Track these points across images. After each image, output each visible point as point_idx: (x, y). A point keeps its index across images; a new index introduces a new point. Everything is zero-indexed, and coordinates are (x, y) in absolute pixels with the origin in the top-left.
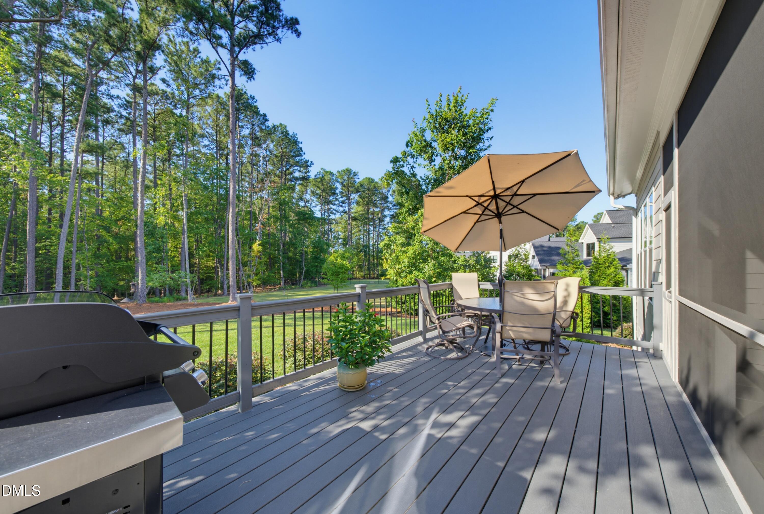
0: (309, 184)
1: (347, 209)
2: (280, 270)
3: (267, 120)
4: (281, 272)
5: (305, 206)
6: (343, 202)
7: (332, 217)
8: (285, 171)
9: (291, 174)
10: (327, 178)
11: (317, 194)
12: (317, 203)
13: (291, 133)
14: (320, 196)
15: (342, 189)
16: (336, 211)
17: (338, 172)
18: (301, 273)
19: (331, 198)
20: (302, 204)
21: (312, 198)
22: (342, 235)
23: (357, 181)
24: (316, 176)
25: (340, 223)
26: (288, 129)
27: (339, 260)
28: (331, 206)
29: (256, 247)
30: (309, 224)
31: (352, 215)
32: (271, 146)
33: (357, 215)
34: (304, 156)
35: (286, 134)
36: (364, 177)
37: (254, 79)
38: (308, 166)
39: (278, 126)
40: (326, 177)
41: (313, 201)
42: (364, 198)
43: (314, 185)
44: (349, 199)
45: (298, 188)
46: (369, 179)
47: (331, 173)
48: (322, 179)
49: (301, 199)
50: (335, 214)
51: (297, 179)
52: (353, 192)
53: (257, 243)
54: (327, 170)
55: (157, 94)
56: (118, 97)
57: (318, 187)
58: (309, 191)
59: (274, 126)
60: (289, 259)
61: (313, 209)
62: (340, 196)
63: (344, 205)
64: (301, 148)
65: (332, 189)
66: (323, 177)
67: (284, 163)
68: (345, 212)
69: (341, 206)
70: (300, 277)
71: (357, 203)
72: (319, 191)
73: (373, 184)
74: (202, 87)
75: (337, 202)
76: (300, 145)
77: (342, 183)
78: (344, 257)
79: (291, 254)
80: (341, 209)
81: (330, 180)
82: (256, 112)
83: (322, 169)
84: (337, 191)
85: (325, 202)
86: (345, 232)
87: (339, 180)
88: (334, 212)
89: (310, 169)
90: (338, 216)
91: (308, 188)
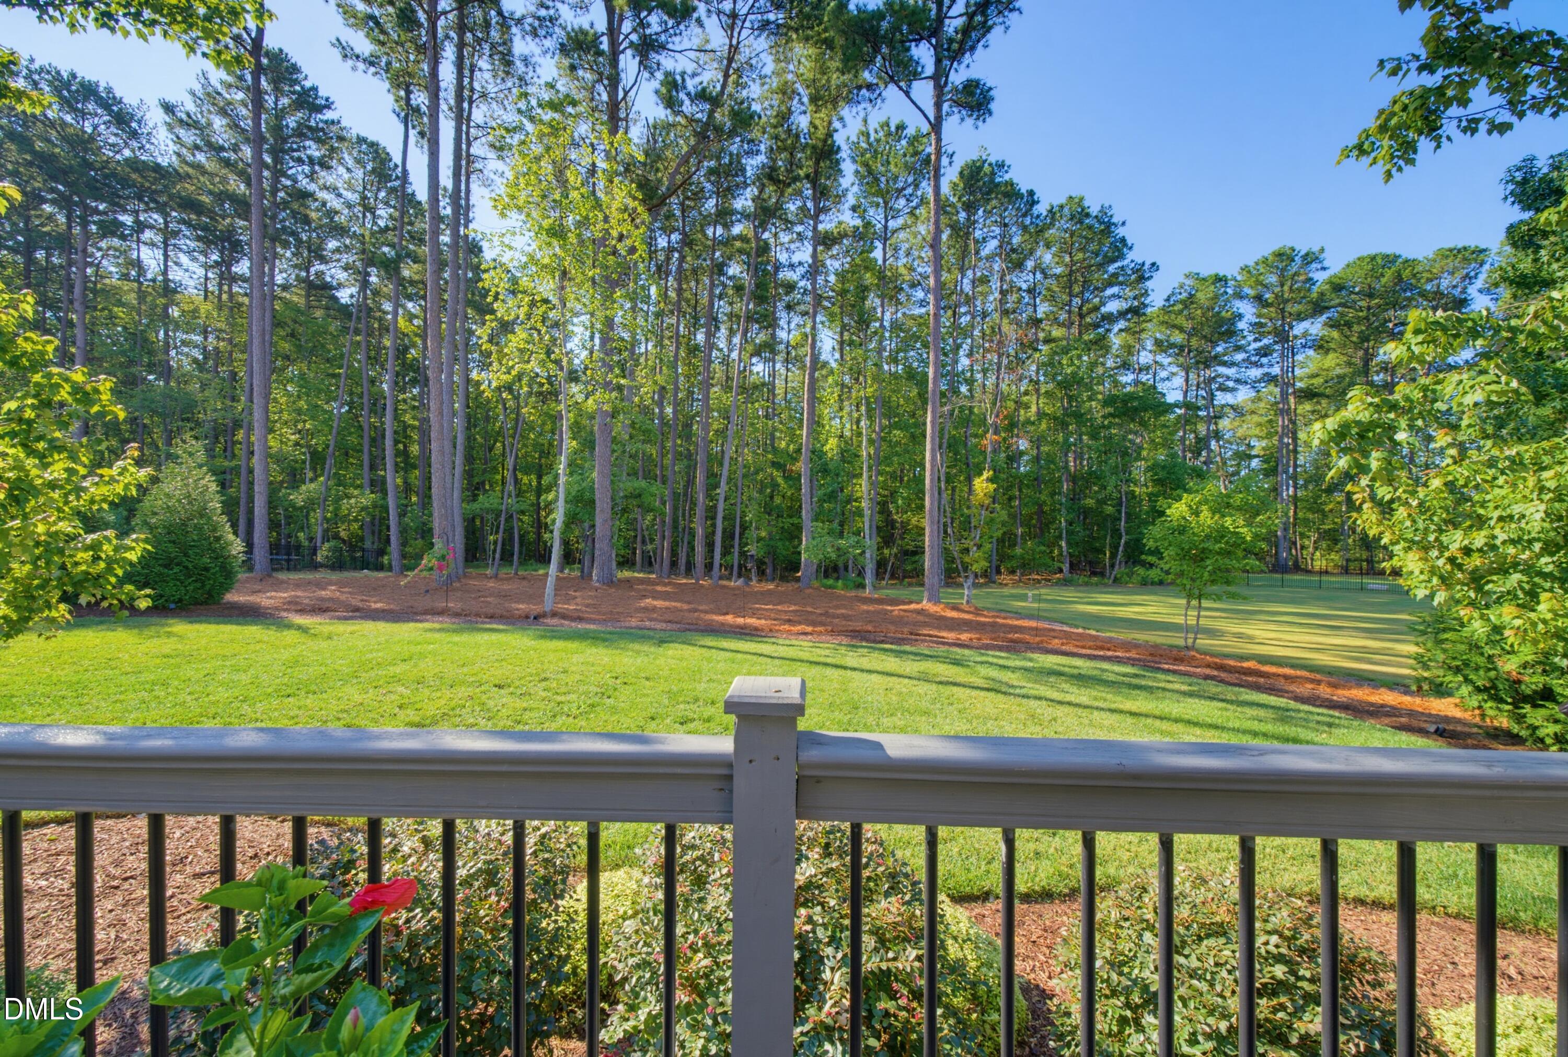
0: (1149, 325)
1: (1276, 370)
2: (1060, 537)
3: (1034, 203)
4: (1063, 544)
5: (1137, 382)
6: (1265, 352)
7: (1222, 398)
8: (1080, 308)
9: (1096, 309)
10: (1202, 297)
11: (1172, 346)
12: (1174, 369)
13: (1094, 210)
14: (1181, 348)
15: (1259, 316)
16: (1238, 381)
17: (1245, 269)
18: (1115, 547)
19: (1219, 349)
20: (1127, 378)
21: (1159, 358)
22: (1259, 446)
23: (1321, 277)
24: (1168, 300)
25: (1253, 412)
26: (1086, 204)
27: (1205, 513)
28: (1222, 370)
29: (982, 485)
30: (1143, 424)
31: (1299, 385)
32: (1048, 258)
33: (1317, 381)
34: (1130, 256)
35: (1080, 214)
36: (1351, 258)
37: (990, 113)
38: (1142, 279)
39: (1062, 207)
40: (1200, 295)
41: (1162, 365)
42: (1349, 325)
43: (1163, 323)
44: (1282, 336)
45: (1116, 341)
46: (1373, 258)
47: (1220, 280)
48: (1190, 300)
49: (1125, 366)
50: (1232, 390)
51: (1110, 318)
52: (1300, 317)
53: (986, 475)
54: (1205, 273)
55: (846, 235)
56: (800, 264)
57: (1174, 326)
58: (1149, 345)
59: (1050, 211)
60: (1086, 512)
61: (1160, 387)
62: (1251, 338)
63: (1264, 360)
64: (1123, 240)
65: (1221, 322)
66: (1191, 296)
67: (1077, 289)
68: (1270, 379)
69: (1256, 365)
70: (1113, 556)
71: (1321, 346)
72: (1178, 338)
73: (1389, 273)
74: (909, 191)
75: (1239, 357)
76: (1121, 232)
77: (1259, 299)
78: (1228, 505)
79: (1090, 502)
80: (1255, 373)
81: (1216, 297)
82: (1011, 193)
83: (1187, 276)
84: (1242, 325)
85: (1198, 363)
86: (1269, 436)
87: (1248, 291)
88: (1231, 384)
89: (1149, 284)
90: (1243, 395)
91: (1143, 336)
